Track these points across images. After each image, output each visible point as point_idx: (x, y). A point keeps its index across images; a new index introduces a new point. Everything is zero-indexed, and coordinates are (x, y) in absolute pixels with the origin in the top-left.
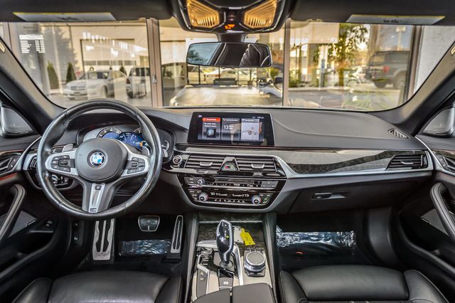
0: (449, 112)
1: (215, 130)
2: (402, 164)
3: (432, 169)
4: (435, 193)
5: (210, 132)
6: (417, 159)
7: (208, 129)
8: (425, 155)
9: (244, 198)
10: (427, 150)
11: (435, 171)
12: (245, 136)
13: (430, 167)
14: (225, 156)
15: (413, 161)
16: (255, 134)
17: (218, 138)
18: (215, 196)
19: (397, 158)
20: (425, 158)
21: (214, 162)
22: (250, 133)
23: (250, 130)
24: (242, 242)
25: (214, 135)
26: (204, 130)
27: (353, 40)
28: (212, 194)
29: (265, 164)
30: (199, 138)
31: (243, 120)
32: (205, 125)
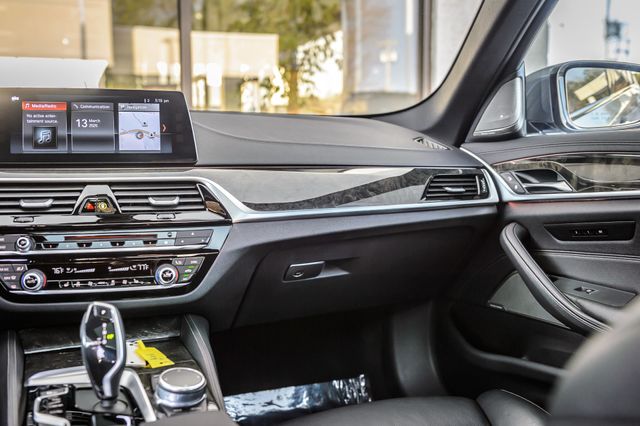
0: (513, 86)
1: (54, 130)
2: (446, 192)
3: (497, 200)
4: (510, 238)
5: (43, 135)
6: (470, 182)
7: (36, 128)
8: (482, 176)
9: (138, 273)
10: (484, 167)
11: (502, 205)
12: (128, 143)
13: (494, 198)
14: (84, 184)
15: (464, 187)
16: (152, 136)
17: (62, 149)
18: (64, 276)
19: (436, 183)
20: (483, 182)
21: (55, 199)
22: (140, 134)
23: (139, 130)
24: (143, 364)
25: (53, 142)
26: (26, 131)
27: (311, 53)
28: (57, 271)
29: (181, 197)
30: (14, 150)
31: (121, 105)
32: (29, 121)
